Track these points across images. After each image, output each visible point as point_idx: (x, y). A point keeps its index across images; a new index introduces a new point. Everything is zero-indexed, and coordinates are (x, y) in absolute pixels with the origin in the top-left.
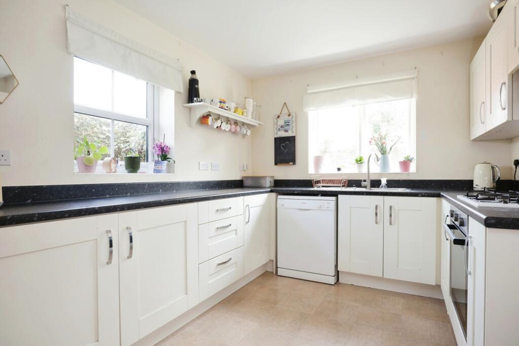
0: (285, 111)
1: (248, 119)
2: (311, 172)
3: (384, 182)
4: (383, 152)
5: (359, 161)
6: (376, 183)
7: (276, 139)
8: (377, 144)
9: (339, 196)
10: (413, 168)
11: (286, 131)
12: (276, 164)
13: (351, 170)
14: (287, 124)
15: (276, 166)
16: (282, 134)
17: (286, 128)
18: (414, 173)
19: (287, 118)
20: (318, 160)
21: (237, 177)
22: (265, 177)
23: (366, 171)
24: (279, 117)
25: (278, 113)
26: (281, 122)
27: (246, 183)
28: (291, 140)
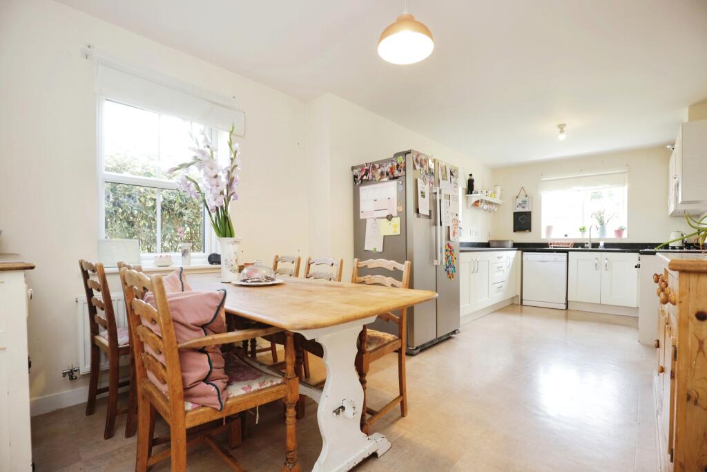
0: (523, 192)
1: (496, 200)
2: (543, 238)
3: (602, 244)
4: (602, 223)
5: (583, 230)
6: (595, 245)
7: (515, 214)
8: (597, 218)
9: (570, 253)
10: (625, 235)
11: (524, 207)
12: (515, 231)
13: (576, 236)
14: (525, 202)
15: (515, 233)
16: (520, 210)
17: (524, 205)
18: (625, 238)
19: (524, 198)
20: (549, 229)
21: (486, 241)
22: (508, 241)
23: (588, 237)
24: (517, 197)
25: (517, 194)
26: (519, 201)
27: (492, 244)
28: (528, 214)
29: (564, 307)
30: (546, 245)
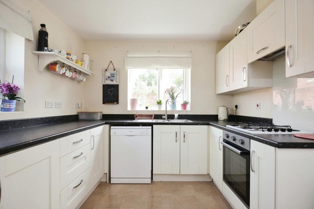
0: (111, 66)
1: (85, 68)
2: (129, 110)
4: (173, 97)
5: (159, 103)
7: (104, 86)
9: (154, 126)
10: (188, 108)
11: (112, 80)
12: (104, 103)
13: (154, 109)
14: (113, 75)
15: (104, 105)
16: (109, 82)
17: (112, 78)
18: (189, 111)
19: (112, 71)
20: (134, 102)
21: (74, 113)
22: (96, 113)
23: (165, 109)
24: (106, 70)
25: (106, 68)
26: (108, 74)
27: (81, 117)
28: (116, 87)
29: (149, 181)
30: (132, 117)
